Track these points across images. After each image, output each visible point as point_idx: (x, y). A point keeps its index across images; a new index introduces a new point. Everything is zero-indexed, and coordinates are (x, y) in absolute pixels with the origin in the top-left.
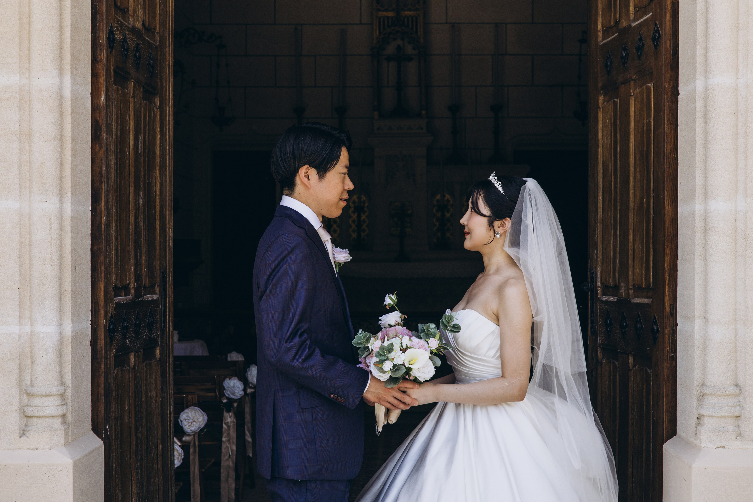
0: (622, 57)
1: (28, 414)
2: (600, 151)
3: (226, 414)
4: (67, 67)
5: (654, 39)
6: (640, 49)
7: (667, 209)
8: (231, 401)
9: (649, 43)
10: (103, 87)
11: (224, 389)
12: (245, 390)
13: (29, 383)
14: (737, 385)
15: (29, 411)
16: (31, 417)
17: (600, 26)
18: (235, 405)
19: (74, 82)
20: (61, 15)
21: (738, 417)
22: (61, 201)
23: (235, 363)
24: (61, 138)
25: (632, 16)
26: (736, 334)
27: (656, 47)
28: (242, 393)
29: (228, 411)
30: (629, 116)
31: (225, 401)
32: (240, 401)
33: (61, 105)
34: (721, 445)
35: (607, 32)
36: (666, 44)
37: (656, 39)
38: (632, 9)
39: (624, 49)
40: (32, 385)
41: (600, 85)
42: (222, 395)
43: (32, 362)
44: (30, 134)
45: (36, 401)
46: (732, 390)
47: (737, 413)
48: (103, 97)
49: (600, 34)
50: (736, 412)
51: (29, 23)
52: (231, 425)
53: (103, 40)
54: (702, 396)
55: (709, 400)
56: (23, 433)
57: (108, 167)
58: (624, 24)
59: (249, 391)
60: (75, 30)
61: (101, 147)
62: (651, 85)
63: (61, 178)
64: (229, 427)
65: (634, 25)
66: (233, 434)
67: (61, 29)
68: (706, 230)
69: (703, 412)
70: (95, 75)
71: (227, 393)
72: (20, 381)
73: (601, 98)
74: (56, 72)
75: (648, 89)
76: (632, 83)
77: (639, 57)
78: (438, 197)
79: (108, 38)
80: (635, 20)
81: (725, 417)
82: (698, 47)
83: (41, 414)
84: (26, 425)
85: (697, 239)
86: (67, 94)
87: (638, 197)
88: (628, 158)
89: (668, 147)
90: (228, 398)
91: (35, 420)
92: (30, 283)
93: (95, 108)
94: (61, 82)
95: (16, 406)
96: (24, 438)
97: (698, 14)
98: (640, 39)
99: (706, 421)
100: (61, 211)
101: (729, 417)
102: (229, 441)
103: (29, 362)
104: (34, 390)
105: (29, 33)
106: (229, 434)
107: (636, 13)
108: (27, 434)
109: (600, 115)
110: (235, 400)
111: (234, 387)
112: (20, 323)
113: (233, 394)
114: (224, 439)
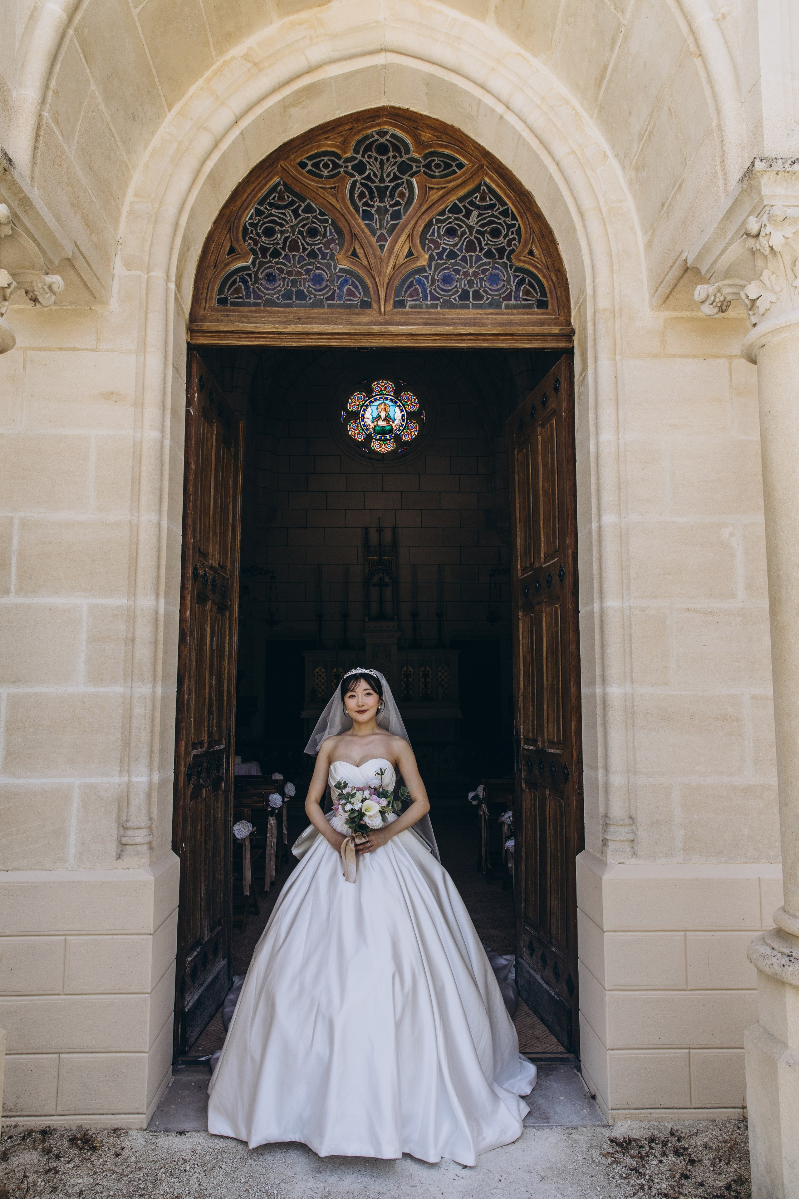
0: (536, 587)
1: (123, 843)
2: (521, 648)
3: (270, 818)
4: (162, 593)
5: (560, 575)
6: (549, 582)
7: (573, 690)
8: (273, 809)
9: (556, 579)
10: (188, 606)
11: (269, 801)
12: (283, 801)
13: (125, 819)
14: (630, 817)
15: (124, 840)
16: (126, 845)
17: (519, 567)
18: (277, 811)
19: (167, 603)
20: (159, 557)
21: (632, 841)
22: (154, 687)
23: (277, 781)
24: (156, 642)
25: (543, 560)
26: (629, 781)
27: (561, 581)
28: (281, 803)
29: (272, 816)
30: (542, 626)
31: (269, 809)
32: (280, 809)
33: (157, 619)
34: (621, 861)
35: (524, 570)
36: (569, 579)
37: (562, 576)
38: (542, 555)
39: (538, 582)
40: (127, 821)
41: (520, 605)
42: (268, 805)
43: (128, 804)
44: (133, 639)
45: (130, 833)
46: (628, 821)
47: (632, 838)
48: (188, 613)
49: (519, 572)
50: (631, 836)
51: (136, 563)
52: (273, 825)
53: (190, 574)
54: (606, 825)
55: (612, 828)
56: (119, 857)
57: (190, 660)
58: (537, 565)
59: (286, 800)
60: (169, 568)
61: (185, 647)
62: (558, 606)
63: (155, 670)
64: (272, 827)
65: (544, 566)
66: (275, 831)
67: (159, 567)
68: (605, 706)
69: (608, 837)
70: (183, 598)
71: (271, 804)
72: (119, 817)
73: (521, 614)
74: (153, 597)
75: (556, 608)
76: (544, 603)
77: (549, 587)
78: (405, 669)
79: (193, 573)
80: (545, 563)
81: (623, 841)
82: (595, 581)
83: (132, 842)
84: (121, 851)
85: (598, 712)
86: (162, 611)
87: (550, 680)
88: (542, 654)
89: (573, 648)
90: (271, 807)
91: (128, 847)
92: (129, 746)
93: (182, 620)
94: (157, 603)
95: (114, 837)
96: (119, 860)
97: (594, 559)
98: (550, 576)
99: (610, 843)
100: (154, 693)
101: (626, 841)
102: (271, 836)
103: (126, 803)
104: (129, 825)
105: (136, 570)
106: (272, 831)
107: (545, 558)
108: (122, 857)
109: (521, 625)
110: (276, 809)
111: (276, 799)
112: (120, 775)
113: (275, 804)
114: (268, 835)
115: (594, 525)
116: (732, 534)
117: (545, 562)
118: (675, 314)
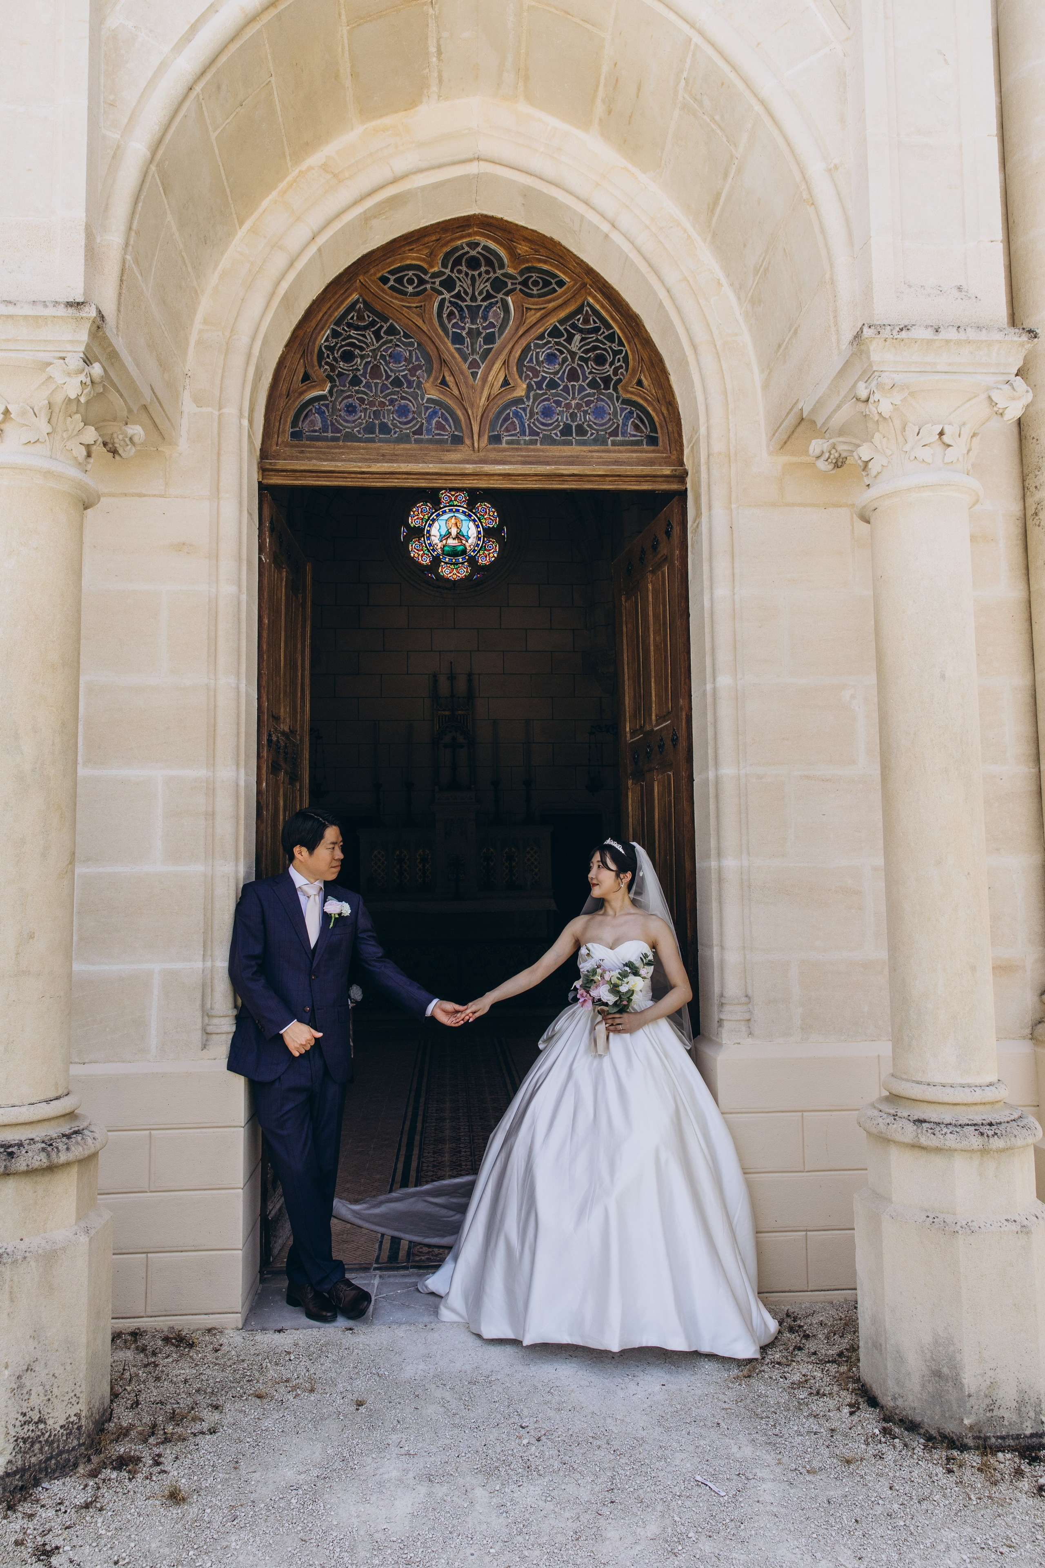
115: (709, 687)
116: (853, 697)
117: (657, 725)
118: (794, 459)
